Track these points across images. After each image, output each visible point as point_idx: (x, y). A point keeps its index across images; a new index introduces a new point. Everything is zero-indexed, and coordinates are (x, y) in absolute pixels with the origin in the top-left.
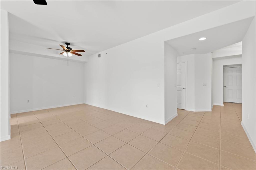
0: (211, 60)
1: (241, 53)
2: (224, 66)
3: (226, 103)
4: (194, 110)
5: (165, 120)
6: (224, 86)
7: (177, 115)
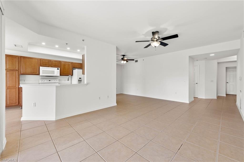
0: (217, 63)
1: (236, 60)
2: (226, 67)
3: (228, 95)
4: (204, 98)
5: (189, 101)
6: (227, 82)
7: (194, 100)
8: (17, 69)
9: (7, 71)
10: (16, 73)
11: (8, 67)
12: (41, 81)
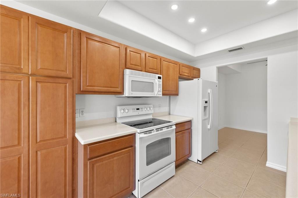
8: (69, 73)
9: (37, 82)
10: (66, 87)
11: (39, 67)
12: (122, 111)
